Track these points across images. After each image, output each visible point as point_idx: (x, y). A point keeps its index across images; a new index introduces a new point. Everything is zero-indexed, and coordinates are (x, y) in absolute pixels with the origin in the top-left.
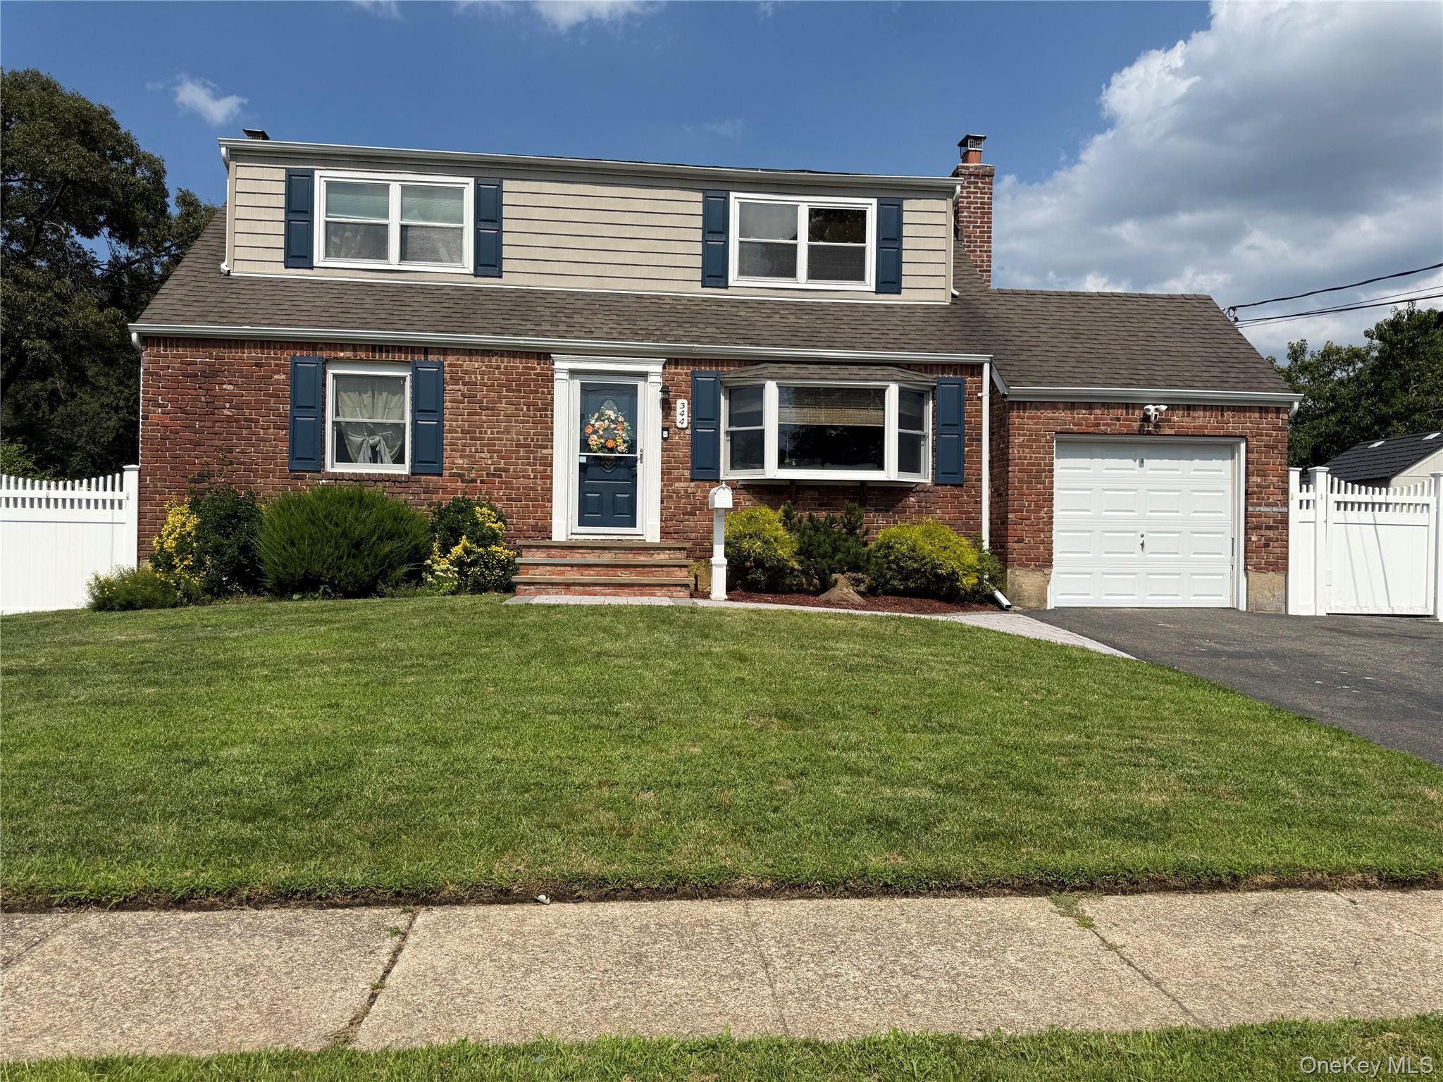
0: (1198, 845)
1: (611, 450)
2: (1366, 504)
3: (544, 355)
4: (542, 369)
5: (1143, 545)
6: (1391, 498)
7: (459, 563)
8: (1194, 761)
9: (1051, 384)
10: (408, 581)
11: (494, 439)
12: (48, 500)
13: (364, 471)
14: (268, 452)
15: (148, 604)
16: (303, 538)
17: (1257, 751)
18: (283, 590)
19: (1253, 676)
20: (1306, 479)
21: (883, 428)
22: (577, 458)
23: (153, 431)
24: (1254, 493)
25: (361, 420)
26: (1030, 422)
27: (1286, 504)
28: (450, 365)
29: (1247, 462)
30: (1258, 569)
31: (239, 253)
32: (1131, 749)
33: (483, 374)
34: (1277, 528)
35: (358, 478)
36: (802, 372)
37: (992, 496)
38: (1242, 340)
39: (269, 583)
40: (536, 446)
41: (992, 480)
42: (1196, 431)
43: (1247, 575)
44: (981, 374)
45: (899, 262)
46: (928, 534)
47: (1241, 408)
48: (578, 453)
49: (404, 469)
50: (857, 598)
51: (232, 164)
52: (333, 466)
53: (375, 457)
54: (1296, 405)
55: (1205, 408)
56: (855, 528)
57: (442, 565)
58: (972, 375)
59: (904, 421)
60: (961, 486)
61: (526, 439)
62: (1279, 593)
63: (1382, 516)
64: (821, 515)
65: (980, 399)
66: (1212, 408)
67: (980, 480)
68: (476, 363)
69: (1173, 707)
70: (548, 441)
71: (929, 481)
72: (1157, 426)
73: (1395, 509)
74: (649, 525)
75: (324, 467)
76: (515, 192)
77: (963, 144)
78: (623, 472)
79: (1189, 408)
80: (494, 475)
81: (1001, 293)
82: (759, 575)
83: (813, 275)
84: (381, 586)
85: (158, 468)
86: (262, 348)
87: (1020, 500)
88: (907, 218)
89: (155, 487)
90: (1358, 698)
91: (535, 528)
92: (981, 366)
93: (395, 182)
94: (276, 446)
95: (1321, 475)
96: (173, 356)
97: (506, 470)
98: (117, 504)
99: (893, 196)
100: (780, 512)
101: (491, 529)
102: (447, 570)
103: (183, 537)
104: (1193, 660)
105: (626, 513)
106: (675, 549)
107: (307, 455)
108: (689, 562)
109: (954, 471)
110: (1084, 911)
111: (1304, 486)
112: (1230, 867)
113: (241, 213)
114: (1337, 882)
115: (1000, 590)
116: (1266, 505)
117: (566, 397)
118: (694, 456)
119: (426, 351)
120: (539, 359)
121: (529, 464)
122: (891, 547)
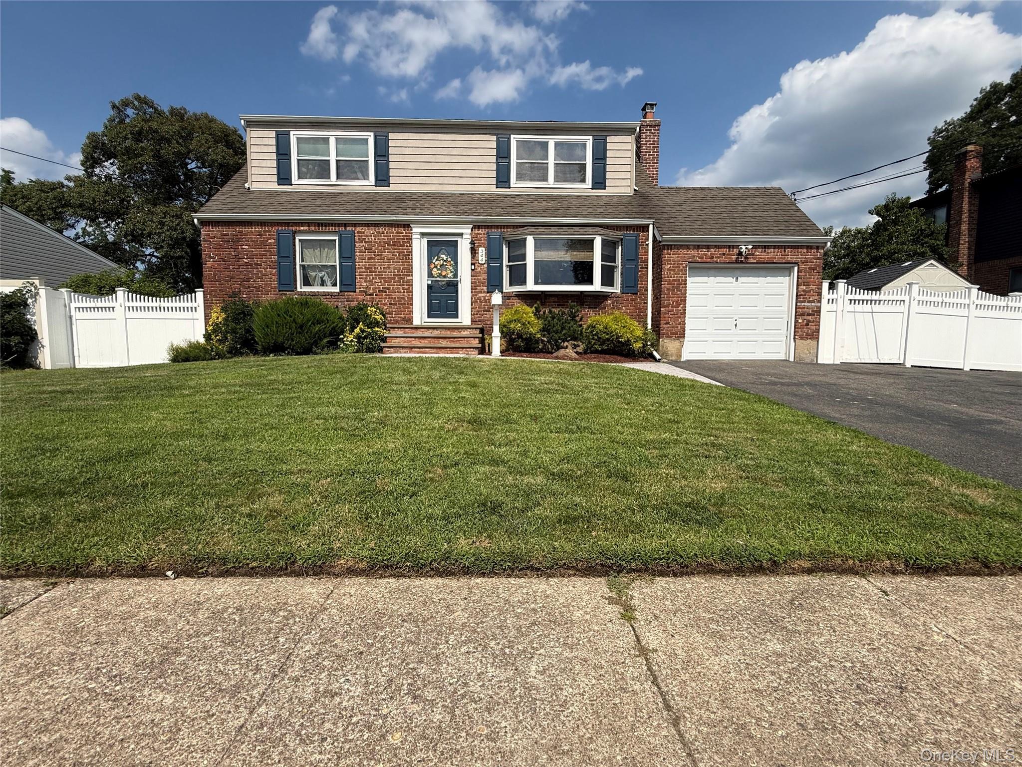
0: (744, 530)
1: (444, 277)
2: (867, 301)
3: (407, 225)
4: (406, 233)
5: (736, 325)
6: (882, 297)
7: (358, 337)
8: (751, 453)
9: (686, 234)
10: (328, 347)
11: (382, 272)
12: (160, 308)
13: (316, 290)
14: (267, 281)
15: (196, 359)
16: (273, 323)
17: (798, 447)
18: (267, 351)
19: (796, 395)
20: (832, 287)
21: (593, 262)
22: (426, 281)
23: (209, 271)
24: (801, 295)
25: (314, 263)
26: (674, 256)
27: (820, 301)
28: (358, 232)
29: (798, 278)
30: (802, 338)
31: (254, 178)
32: (706, 444)
33: (375, 236)
34: (814, 315)
35: (314, 294)
36: (548, 231)
37: (653, 299)
38: (798, 210)
39: (259, 348)
40: (403, 275)
41: (653, 290)
42: (769, 261)
43: (795, 341)
44: (648, 231)
45: (605, 172)
46: (615, 320)
47: (795, 247)
48: (427, 278)
49: (336, 289)
50: (574, 355)
51: (248, 129)
52: (301, 288)
53: (323, 284)
54: (829, 244)
55: (775, 247)
56: (575, 317)
57: (350, 338)
58: (643, 232)
59: (604, 258)
60: (637, 294)
61: (398, 271)
62: (813, 351)
63: (876, 308)
64: (556, 311)
65: (647, 245)
66: (779, 247)
67: (647, 290)
68: (372, 231)
70: (410, 272)
71: (619, 291)
72: (746, 258)
73: (884, 304)
74: (465, 316)
75: (296, 288)
76: (396, 140)
77: (644, 109)
78: (452, 289)
79: (765, 247)
80: (382, 291)
81: (662, 188)
82: (519, 342)
83: (557, 180)
84: (314, 349)
85: (212, 291)
86: (261, 226)
87: (668, 299)
88: (609, 147)
89: (212, 300)
90: (864, 409)
91: (404, 319)
92: (648, 226)
93: (333, 135)
94: (271, 278)
95: (842, 285)
96: (216, 231)
97: (389, 289)
98: (194, 309)
99: (601, 134)
100: (534, 308)
101: (375, 319)
102: (352, 341)
103: (217, 324)
104: (759, 387)
105: (453, 311)
106: (473, 328)
107: (287, 282)
108: (481, 335)
109: (632, 286)
110: (632, 597)
111: (831, 291)
112: (771, 554)
113: (254, 156)
114: (867, 568)
115: (656, 351)
116: (809, 302)
117: (419, 249)
118: (489, 279)
119: (345, 225)
120: (404, 227)
121: (400, 285)
122: (595, 327)
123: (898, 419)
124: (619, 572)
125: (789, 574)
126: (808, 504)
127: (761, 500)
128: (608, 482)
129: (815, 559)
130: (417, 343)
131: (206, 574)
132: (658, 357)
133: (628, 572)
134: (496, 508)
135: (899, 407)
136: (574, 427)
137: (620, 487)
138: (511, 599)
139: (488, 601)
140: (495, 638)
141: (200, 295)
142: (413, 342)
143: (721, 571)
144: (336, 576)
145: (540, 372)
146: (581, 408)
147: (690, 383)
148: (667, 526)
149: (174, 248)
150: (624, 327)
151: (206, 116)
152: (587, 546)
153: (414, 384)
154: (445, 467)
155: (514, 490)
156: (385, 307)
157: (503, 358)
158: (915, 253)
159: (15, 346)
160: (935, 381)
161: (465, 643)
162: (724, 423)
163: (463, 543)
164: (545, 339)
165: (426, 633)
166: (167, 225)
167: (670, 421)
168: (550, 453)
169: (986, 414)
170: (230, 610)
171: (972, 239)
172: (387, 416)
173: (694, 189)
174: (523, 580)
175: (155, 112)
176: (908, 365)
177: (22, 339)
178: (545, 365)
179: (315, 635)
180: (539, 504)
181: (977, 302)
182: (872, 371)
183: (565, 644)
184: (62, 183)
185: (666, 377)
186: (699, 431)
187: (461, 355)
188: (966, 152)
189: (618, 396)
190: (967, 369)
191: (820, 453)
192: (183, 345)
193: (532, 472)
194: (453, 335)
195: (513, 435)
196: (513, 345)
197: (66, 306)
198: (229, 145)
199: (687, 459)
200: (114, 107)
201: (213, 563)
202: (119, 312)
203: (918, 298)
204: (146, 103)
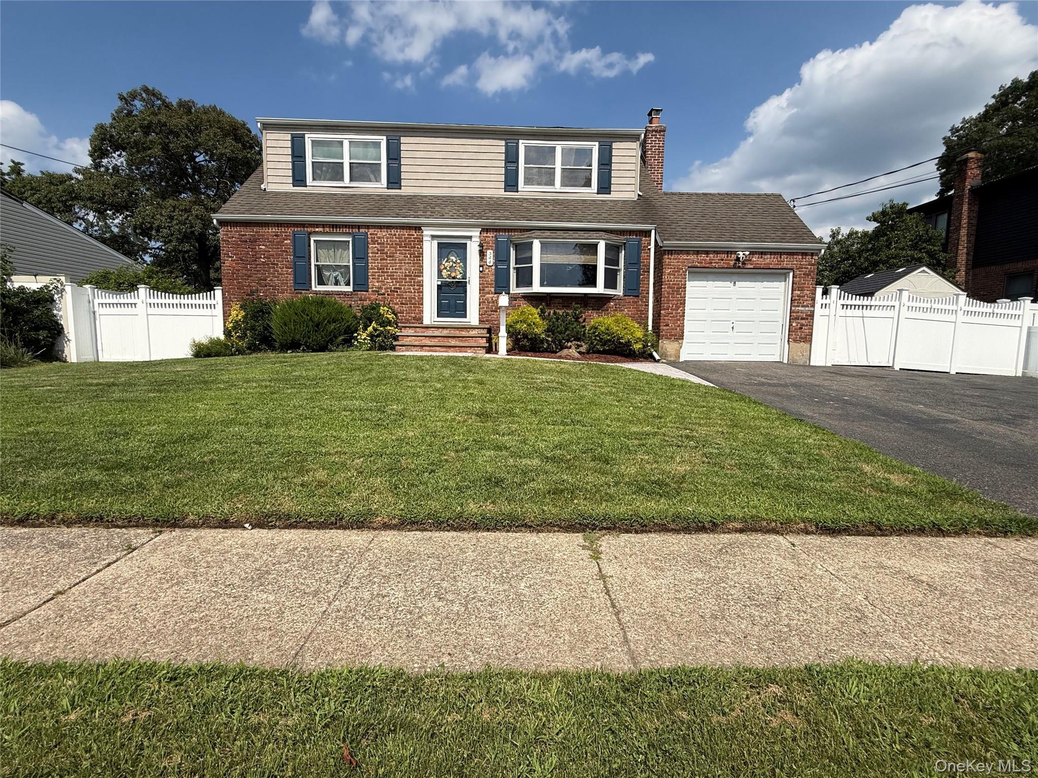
0: (695, 501)
1: (454, 278)
2: (859, 306)
3: (418, 228)
4: (417, 235)
5: (733, 328)
6: (873, 303)
7: (371, 335)
8: (717, 444)
9: (686, 240)
10: (343, 344)
11: (394, 272)
12: (180, 305)
13: (330, 290)
14: (283, 280)
15: (218, 355)
16: (290, 321)
17: (761, 439)
18: (284, 348)
19: (778, 395)
20: (825, 292)
21: (596, 266)
22: (436, 282)
23: (227, 270)
24: (796, 300)
25: (329, 264)
26: (675, 261)
27: (813, 306)
28: (371, 234)
29: (793, 283)
30: (795, 341)
31: (270, 179)
33: (387, 238)
34: (807, 319)
35: (328, 293)
36: (553, 235)
37: (654, 302)
38: (796, 217)
39: (277, 345)
40: (415, 276)
41: (654, 293)
42: (765, 266)
43: (789, 344)
44: (650, 236)
45: (610, 177)
46: (617, 321)
47: (791, 253)
48: (436, 279)
49: (350, 289)
50: (577, 355)
51: (264, 132)
52: (316, 287)
53: (337, 283)
54: (823, 251)
55: (771, 253)
56: (579, 318)
57: (363, 336)
58: (646, 237)
59: (608, 261)
60: (639, 296)
61: (409, 272)
62: (806, 354)
63: (867, 313)
64: (561, 312)
65: (649, 249)
66: (775, 253)
67: (648, 293)
68: (384, 233)
69: (720, 411)
70: (421, 272)
71: (621, 294)
72: (743, 263)
73: (875, 309)
74: (473, 316)
75: (311, 287)
76: (408, 144)
77: (650, 114)
78: (460, 289)
79: (762, 253)
80: (394, 291)
81: (666, 194)
82: (525, 342)
83: (563, 184)
84: (330, 346)
85: (231, 288)
86: (278, 227)
87: (669, 304)
88: (614, 153)
89: (231, 298)
90: (836, 408)
91: (414, 318)
92: (650, 231)
93: (346, 138)
94: (287, 277)
95: (835, 290)
96: (235, 231)
97: (400, 289)
98: (213, 306)
99: (607, 140)
100: (539, 310)
101: (388, 318)
102: (365, 339)
103: (237, 322)
104: (747, 387)
105: (461, 310)
106: (480, 328)
107: (302, 281)
108: (488, 335)
109: (634, 289)
110: (600, 546)
111: (824, 296)
112: (712, 517)
113: (270, 158)
114: (786, 529)
115: (656, 351)
116: (802, 307)
117: (430, 250)
118: (496, 280)
119: (359, 227)
120: (416, 230)
121: (411, 285)
122: (597, 328)
123: (864, 418)
124: (593, 530)
125: (725, 533)
126: (753, 483)
127: (715, 480)
128: (592, 464)
129: (746, 521)
130: (427, 342)
131: (274, 527)
132: (657, 357)
133: (600, 530)
134: (498, 482)
135: (869, 407)
136: (569, 421)
137: (601, 468)
138: (509, 546)
139: (491, 546)
140: (496, 568)
141: (218, 293)
142: (423, 341)
143: (672, 530)
144: (375, 529)
145: (542, 371)
146: (577, 404)
147: (680, 383)
148: (634, 496)
149: (182, 242)
150: (625, 329)
151: (214, 109)
152: (569, 510)
153: (427, 381)
154: (457, 451)
155: (514, 469)
156: (397, 307)
157: (509, 357)
158: (913, 258)
159: (43, 340)
160: (913, 384)
161: (474, 570)
162: (702, 418)
163: (472, 507)
164: (550, 339)
165: (446, 564)
166: (177, 219)
167: (654, 416)
168: (546, 441)
169: (945, 415)
170: (299, 549)
171: (971, 245)
172: (404, 409)
173: (696, 194)
174: (519, 534)
175: (163, 104)
176: (897, 368)
177: (50, 333)
178: (547, 365)
179: (365, 565)
180: (534, 480)
181: (965, 308)
182: (859, 374)
183: (546, 572)
184: (71, 175)
185: (659, 377)
186: (677, 425)
187: (469, 354)
188: (967, 160)
189: (611, 393)
190: (953, 372)
191: (777, 445)
192: (205, 341)
193: (529, 456)
194: (460, 335)
195: (514, 427)
196: (518, 345)
197: (89, 302)
198: (237, 139)
199: (661, 447)
200: (122, 98)
201: (280, 518)
202: (141, 308)
203: (907, 304)
204: (154, 95)
